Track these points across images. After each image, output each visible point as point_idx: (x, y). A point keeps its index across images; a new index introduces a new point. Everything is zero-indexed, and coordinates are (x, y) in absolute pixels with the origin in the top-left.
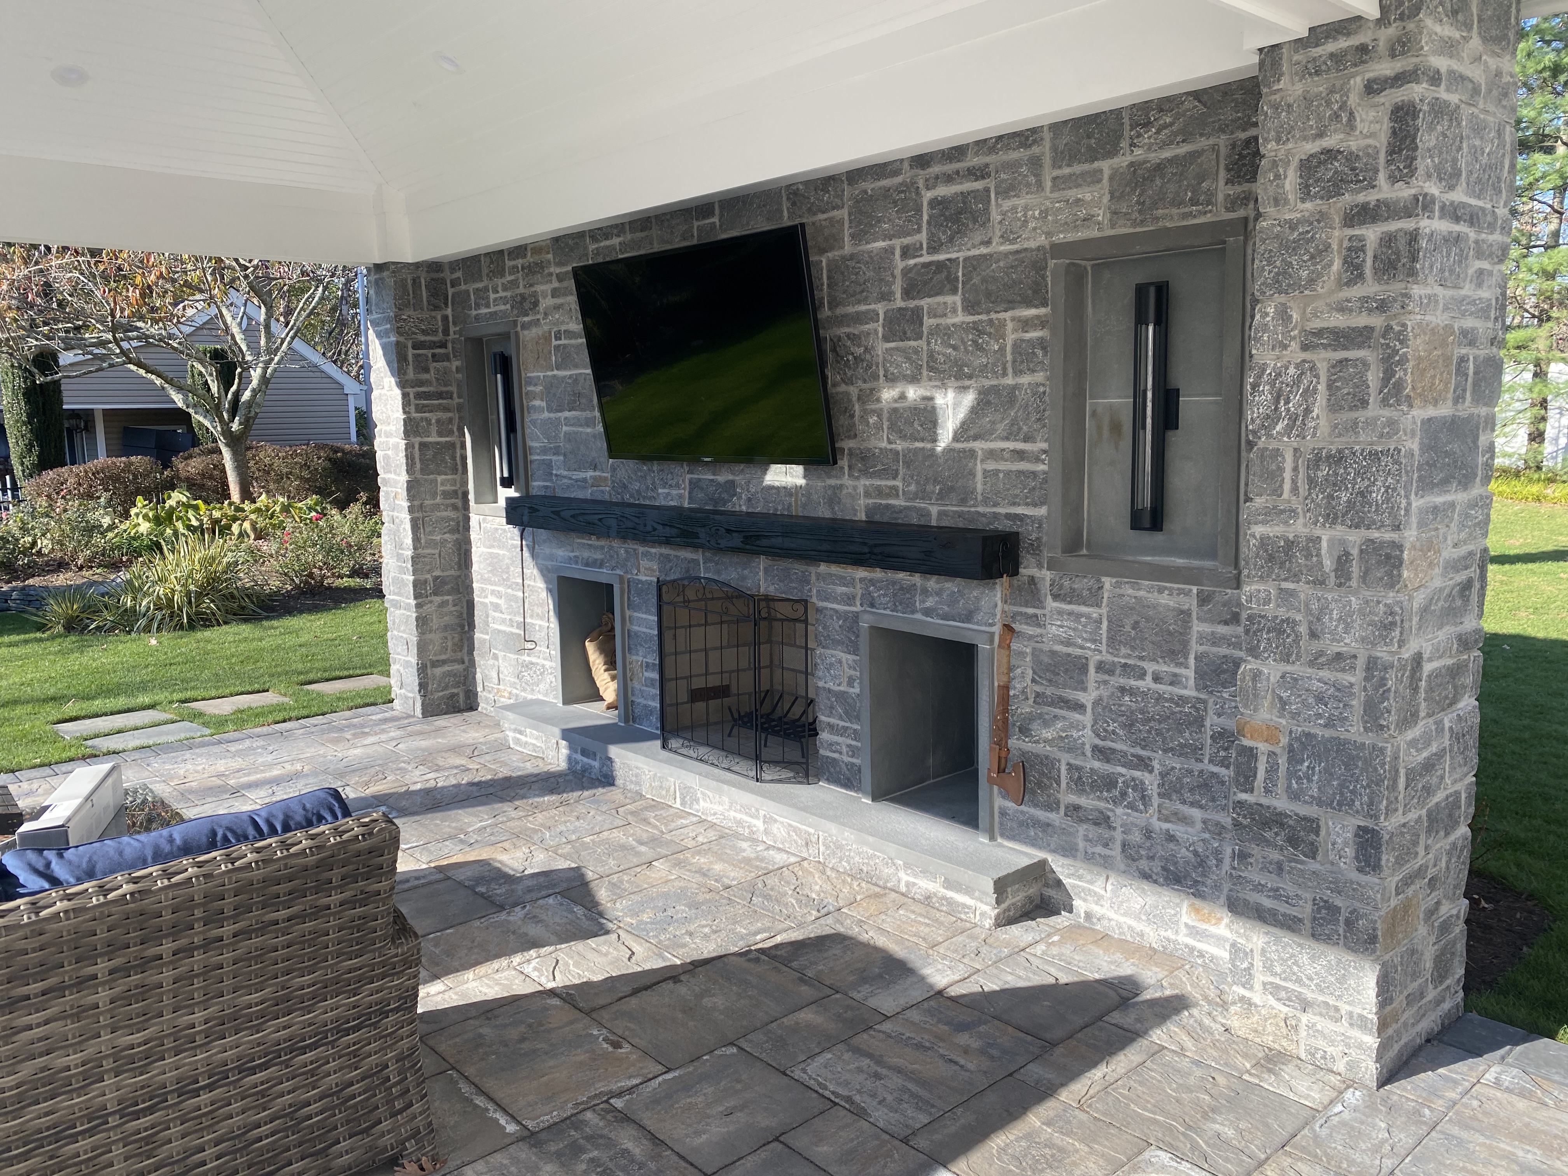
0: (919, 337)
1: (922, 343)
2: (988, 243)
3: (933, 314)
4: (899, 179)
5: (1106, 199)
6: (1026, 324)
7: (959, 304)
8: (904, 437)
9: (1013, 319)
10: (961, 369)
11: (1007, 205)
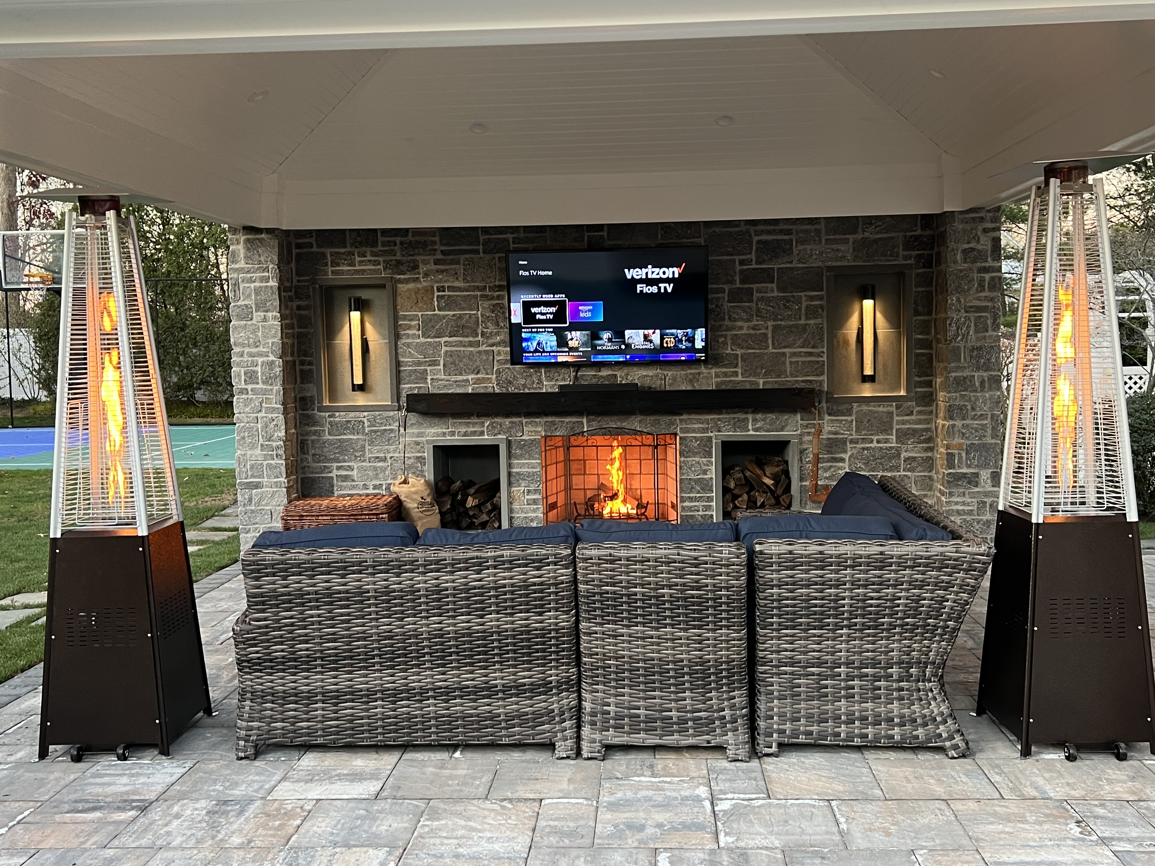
0: (751, 301)
1: (754, 305)
2: (791, 262)
3: (759, 291)
4: (738, 229)
5: (851, 250)
6: (812, 298)
7: (775, 288)
8: (742, 348)
9: (805, 296)
10: (776, 316)
11: (801, 247)
